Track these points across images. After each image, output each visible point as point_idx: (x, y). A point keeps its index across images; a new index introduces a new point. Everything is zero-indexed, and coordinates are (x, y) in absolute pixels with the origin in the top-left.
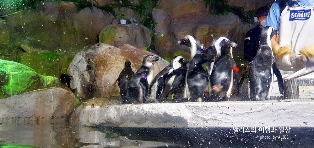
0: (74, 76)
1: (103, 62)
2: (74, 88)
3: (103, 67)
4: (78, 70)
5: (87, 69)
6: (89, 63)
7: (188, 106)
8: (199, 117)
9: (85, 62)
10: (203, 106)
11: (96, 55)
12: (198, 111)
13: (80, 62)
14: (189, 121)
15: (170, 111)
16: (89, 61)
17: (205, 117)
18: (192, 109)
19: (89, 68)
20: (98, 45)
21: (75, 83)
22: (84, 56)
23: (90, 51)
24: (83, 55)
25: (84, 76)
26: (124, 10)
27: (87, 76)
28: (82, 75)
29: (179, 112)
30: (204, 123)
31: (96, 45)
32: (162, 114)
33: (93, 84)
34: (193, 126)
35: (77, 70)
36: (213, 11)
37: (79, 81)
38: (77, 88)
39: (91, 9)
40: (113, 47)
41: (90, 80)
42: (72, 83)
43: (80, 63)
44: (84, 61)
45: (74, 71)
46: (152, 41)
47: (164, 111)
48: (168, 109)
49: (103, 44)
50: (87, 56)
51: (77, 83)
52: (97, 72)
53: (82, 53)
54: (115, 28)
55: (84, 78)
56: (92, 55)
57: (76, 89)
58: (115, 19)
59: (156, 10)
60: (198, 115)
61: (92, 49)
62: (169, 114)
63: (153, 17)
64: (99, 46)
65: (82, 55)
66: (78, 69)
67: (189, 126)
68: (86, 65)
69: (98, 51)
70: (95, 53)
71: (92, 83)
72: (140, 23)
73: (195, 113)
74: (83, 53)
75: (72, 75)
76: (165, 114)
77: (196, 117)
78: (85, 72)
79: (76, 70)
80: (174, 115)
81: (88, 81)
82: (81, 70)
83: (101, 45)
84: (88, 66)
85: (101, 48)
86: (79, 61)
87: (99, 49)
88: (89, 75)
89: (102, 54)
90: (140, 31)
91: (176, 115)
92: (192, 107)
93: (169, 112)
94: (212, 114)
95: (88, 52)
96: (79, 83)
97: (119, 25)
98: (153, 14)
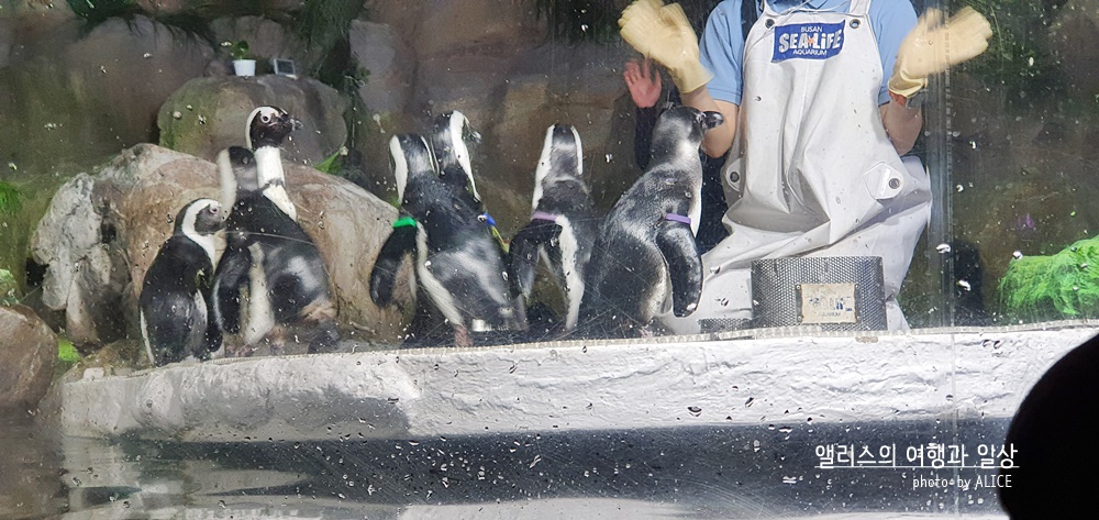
0: (53, 264)
1: (155, 211)
2: (55, 308)
3: (153, 230)
4: (67, 241)
5: (101, 237)
6: (105, 217)
7: (408, 362)
8: (444, 399)
9: (93, 214)
10: (456, 359)
11: (129, 189)
12: (441, 377)
13: (73, 212)
14: (411, 415)
15: (346, 381)
16: (104, 211)
17: (467, 398)
18: (423, 371)
19: (108, 234)
20: (137, 153)
21: (60, 287)
22: (89, 193)
23: (109, 173)
24: (85, 188)
25: (90, 264)
26: (248, 27)
27: (101, 264)
28: (85, 258)
29: (378, 383)
30: (463, 420)
31: (130, 153)
32: (320, 391)
33: (123, 288)
34: (428, 433)
35: (64, 243)
36: (561, 26)
37: (74, 284)
38: (67, 305)
39: (129, 25)
40: (191, 156)
41: (111, 277)
42: (51, 290)
43: (73, 218)
44: (91, 208)
45: (53, 245)
46: (350, 133)
47: (327, 383)
48: (340, 373)
49: (156, 147)
50: (99, 189)
51: (66, 291)
52: (133, 250)
53: (80, 183)
54: (216, 89)
55: (90, 271)
56: (115, 188)
57: (65, 311)
58: (216, 57)
59: (365, 24)
60: (443, 393)
61: (118, 167)
62: (344, 390)
63: (352, 52)
64: (140, 156)
65: (81, 188)
66: (65, 235)
67: (413, 432)
68: (96, 225)
69: (135, 172)
70: (128, 182)
71: (117, 287)
72: (306, 72)
73: (432, 385)
74: (85, 183)
75: (46, 259)
76: (331, 391)
77: (435, 400)
78: (92, 250)
79: (60, 244)
80: (360, 394)
81: (106, 279)
82: (80, 240)
83: (148, 153)
84: (103, 226)
85: (146, 162)
86: (69, 210)
87: (141, 165)
88: (107, 259)
89: (150, 183)
90: (304, 101)
91: (367, 396)
92: (422, 366)
93: (346, 385)
94: (492, 389)
95: (103, 179)
96: (75, 287)
97: (230, 78)
98: (353, 39)
